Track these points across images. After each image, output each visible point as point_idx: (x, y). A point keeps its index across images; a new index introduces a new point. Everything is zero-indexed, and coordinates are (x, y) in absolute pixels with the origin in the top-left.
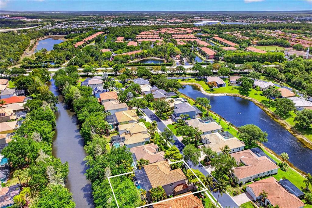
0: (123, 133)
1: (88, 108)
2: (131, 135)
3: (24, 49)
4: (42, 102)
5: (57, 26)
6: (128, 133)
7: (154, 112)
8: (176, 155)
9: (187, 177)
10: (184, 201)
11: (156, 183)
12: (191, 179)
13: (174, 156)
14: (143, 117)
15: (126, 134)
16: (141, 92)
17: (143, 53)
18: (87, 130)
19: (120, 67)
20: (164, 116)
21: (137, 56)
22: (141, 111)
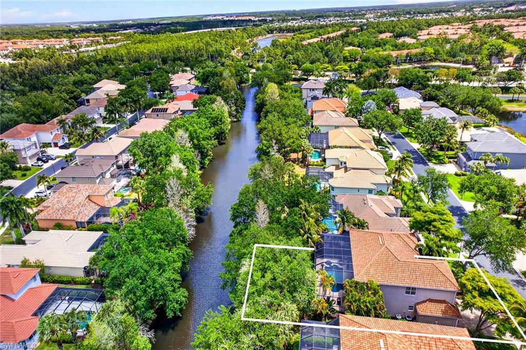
0: (333, 165)
1: (281, 114)
2: (346, 170)
3: (233, 46)
4: (216, 98)
5: (289, 24)
6: (342, 167)
7: (416, 146)
8: (441, 227)
9: (463, 286)
10: (433, 343)
11: (367, 273)
12: (474, 297)
13: (435, 227)
14: (387, 149)
15: (338, 168)
16: (399, 110)
17: (423, 54)
18: (265, 146)
19: (367, 67)
20: (439, 156)
21: (411, 59)
22: (388, 142)
